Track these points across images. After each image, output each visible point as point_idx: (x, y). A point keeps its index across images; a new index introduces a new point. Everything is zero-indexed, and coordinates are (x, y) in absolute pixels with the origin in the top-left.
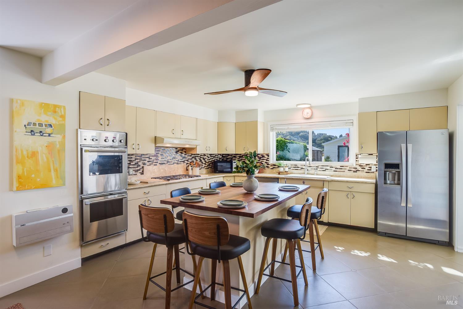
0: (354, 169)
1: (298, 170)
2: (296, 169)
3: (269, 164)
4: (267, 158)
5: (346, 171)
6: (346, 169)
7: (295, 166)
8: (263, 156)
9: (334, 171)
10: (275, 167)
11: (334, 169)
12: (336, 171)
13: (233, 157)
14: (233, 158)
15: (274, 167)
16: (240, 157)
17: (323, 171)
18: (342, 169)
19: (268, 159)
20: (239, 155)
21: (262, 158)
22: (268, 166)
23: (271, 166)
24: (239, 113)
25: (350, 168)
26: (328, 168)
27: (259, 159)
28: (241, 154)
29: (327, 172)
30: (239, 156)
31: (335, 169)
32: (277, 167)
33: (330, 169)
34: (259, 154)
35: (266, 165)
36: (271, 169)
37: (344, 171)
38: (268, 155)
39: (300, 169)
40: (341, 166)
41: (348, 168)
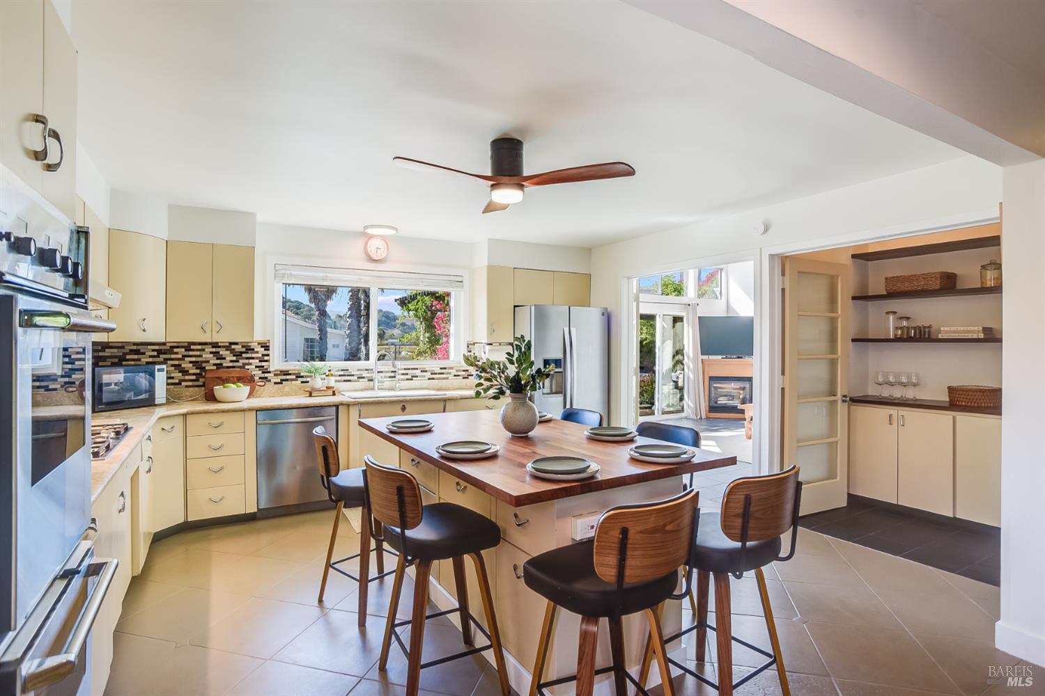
0: (464, 373)
1: (350, 381)
2: (345, 381)
3: (271, 369)
4: (263, 355)
5: (451, 377)
6: (450, 373)
7: (342, 373)
8: (249, 349)
9: (429, 379)
10: (288, 377)
11: (428, 375)
12: (433, 379)
13: (125, 354)
14: (128, 357)
15: (284, 377)
16: (160, 352)
17: (407, 380)
18: (443, 374)
19: (266, 358)
20: (157, 347)
21: (244, 355)
22: (266, 375)
23: (275, 375)
24: (180, 212)
25: (457, 371)
26: (418, 372)
27: (234, 358)
28: (164, 344)
29: (415, 383)
30: (153, 350)
31: (432, 374)
32: (294, 377)
33: (421, 376)
34: (236, 344)
35: (258, 373)
36: (276, 383)
37: (447, 378)
38: (267, 348)
39: (355, 378)
40: (441, 369)
41: (453, 371)
